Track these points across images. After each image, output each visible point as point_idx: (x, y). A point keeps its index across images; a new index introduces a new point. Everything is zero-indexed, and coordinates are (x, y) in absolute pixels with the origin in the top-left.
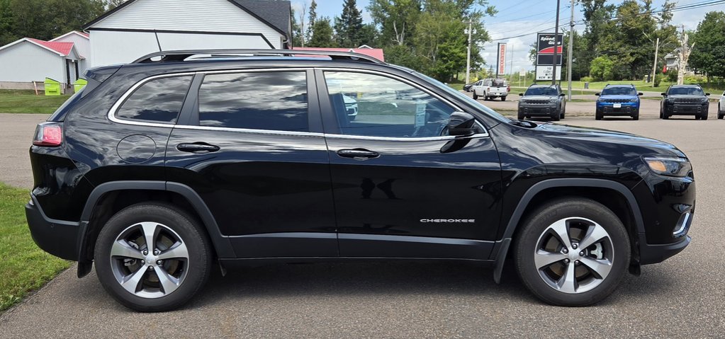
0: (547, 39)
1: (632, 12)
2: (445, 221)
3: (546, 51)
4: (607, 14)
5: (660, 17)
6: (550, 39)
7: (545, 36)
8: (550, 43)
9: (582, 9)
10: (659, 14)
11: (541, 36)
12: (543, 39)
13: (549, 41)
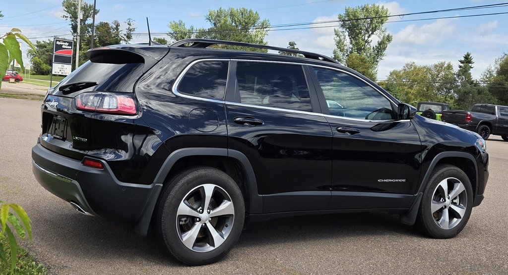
0: (62, 43)
1: (106, 31)
2: (391, 180)
3: (60, 52)
4: (88, 29)
5: (125, 37)
6: (64, 44)
7: (59, 41)
8: (63, 47)
9: (71, 23)
10: (125, 35)
11: (56, 41)
12: (58, 43)
13: (62, 45)
